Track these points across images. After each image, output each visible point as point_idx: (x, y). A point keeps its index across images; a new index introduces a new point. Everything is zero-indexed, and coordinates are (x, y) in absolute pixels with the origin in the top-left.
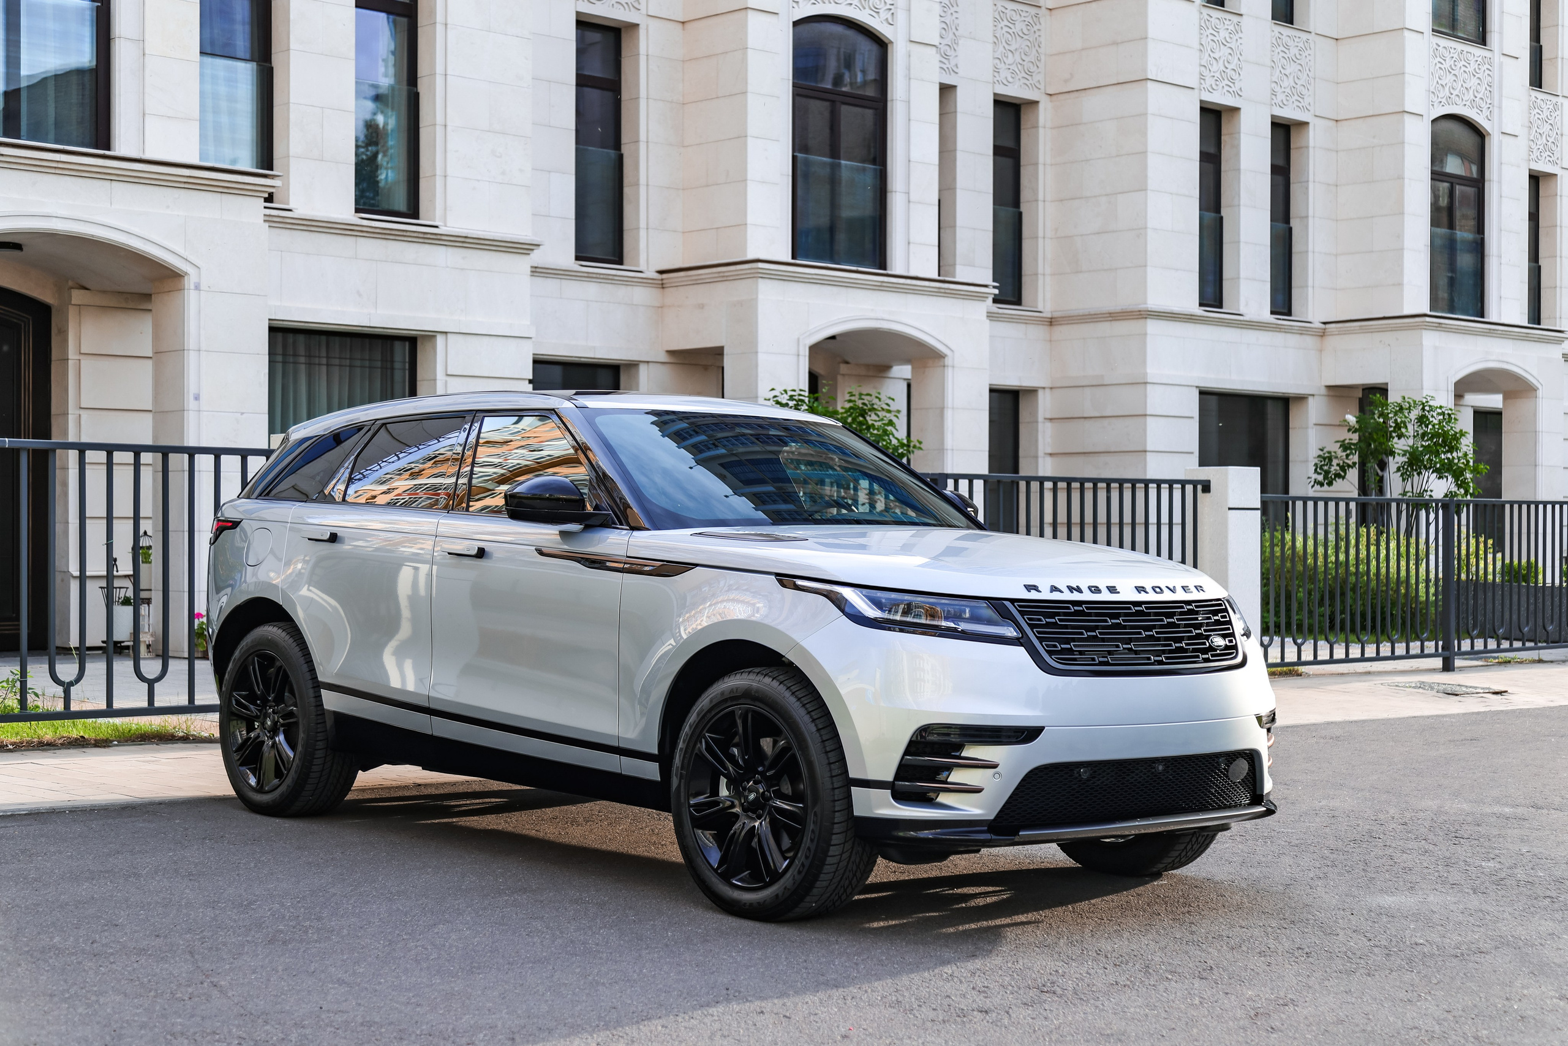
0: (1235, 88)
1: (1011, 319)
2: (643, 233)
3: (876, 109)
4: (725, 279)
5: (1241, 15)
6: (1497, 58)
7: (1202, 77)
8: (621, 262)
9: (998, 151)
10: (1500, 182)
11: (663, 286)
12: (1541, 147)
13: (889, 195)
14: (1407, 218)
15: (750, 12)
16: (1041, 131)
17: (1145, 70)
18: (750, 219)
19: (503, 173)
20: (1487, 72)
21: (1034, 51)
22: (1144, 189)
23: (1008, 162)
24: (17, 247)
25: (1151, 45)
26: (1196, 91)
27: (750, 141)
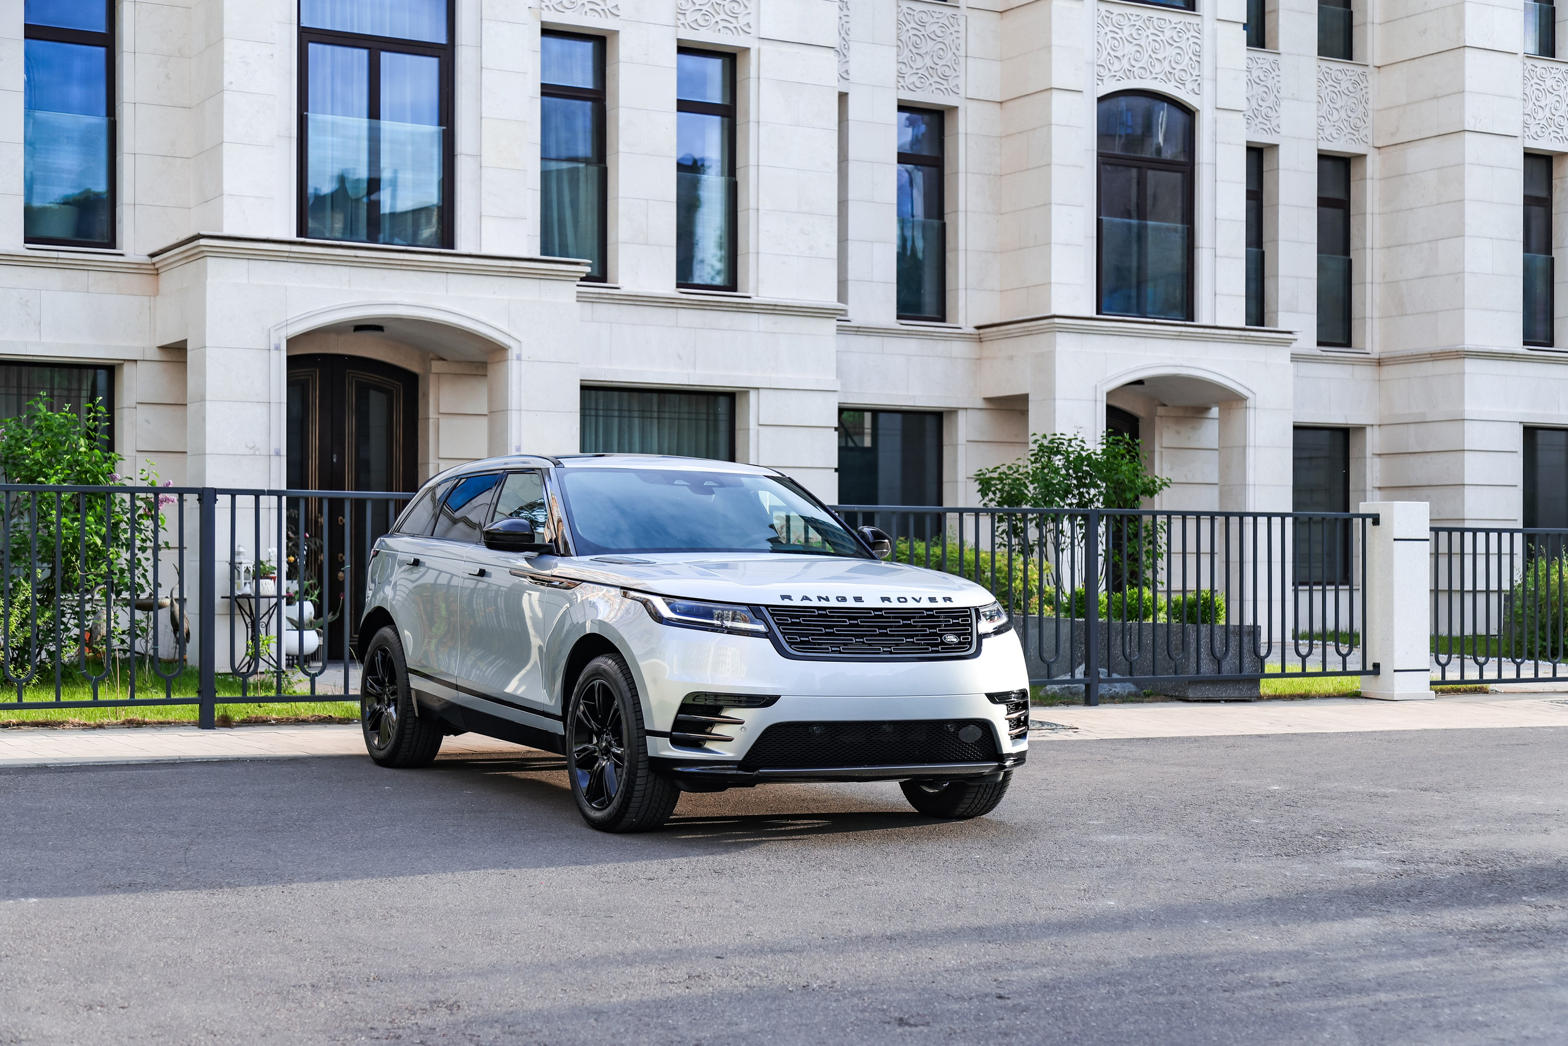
1: (1336, 361)
2: (962, 294)
3: (1183, 172)
4: (1029, 333)
7: (1526, 125)
8: (943, 320)
9: (1323, 202)
11: (980, 340)
13: (1196, 251)
15: (1054, 91)
16: (1369, 183)
17: (1463, 122)
18: (1054, 279)
19: (811, 248)
21: (1361, 107)
22: (1462, 235)
23: (1336, 213)
24: (379, 328)
25: (1468, 97)
26: (1520, 139)
27: (1054, 208)
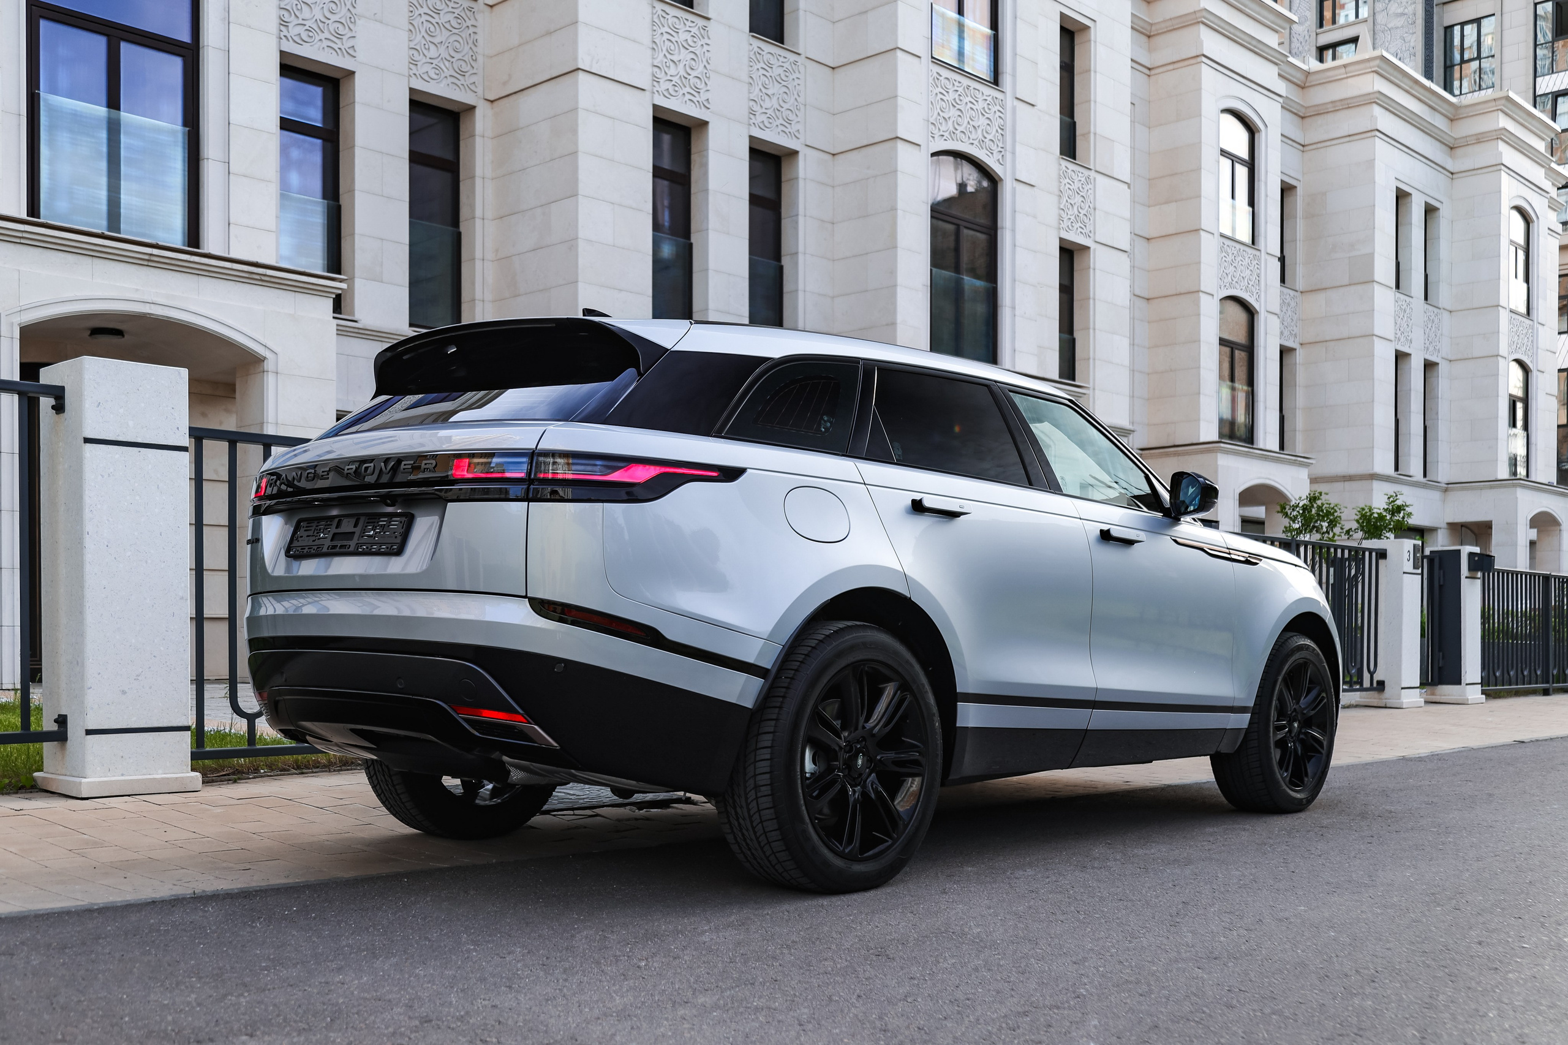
0: (703, 97)
3: (186, 55)
5: (708, 19)
6: (1010, 102)
7: (656, 80)
10: (1013, 231)
12: (1073, 218)
13: (201, 162)
14: (900, 252)
16: (478, 141)
17: (576, 59)
20: (998, 114)
21: (468, 49)
22: (575, 195)
23: (439, 174)
25: (582, 30)
26: (648, 94)
